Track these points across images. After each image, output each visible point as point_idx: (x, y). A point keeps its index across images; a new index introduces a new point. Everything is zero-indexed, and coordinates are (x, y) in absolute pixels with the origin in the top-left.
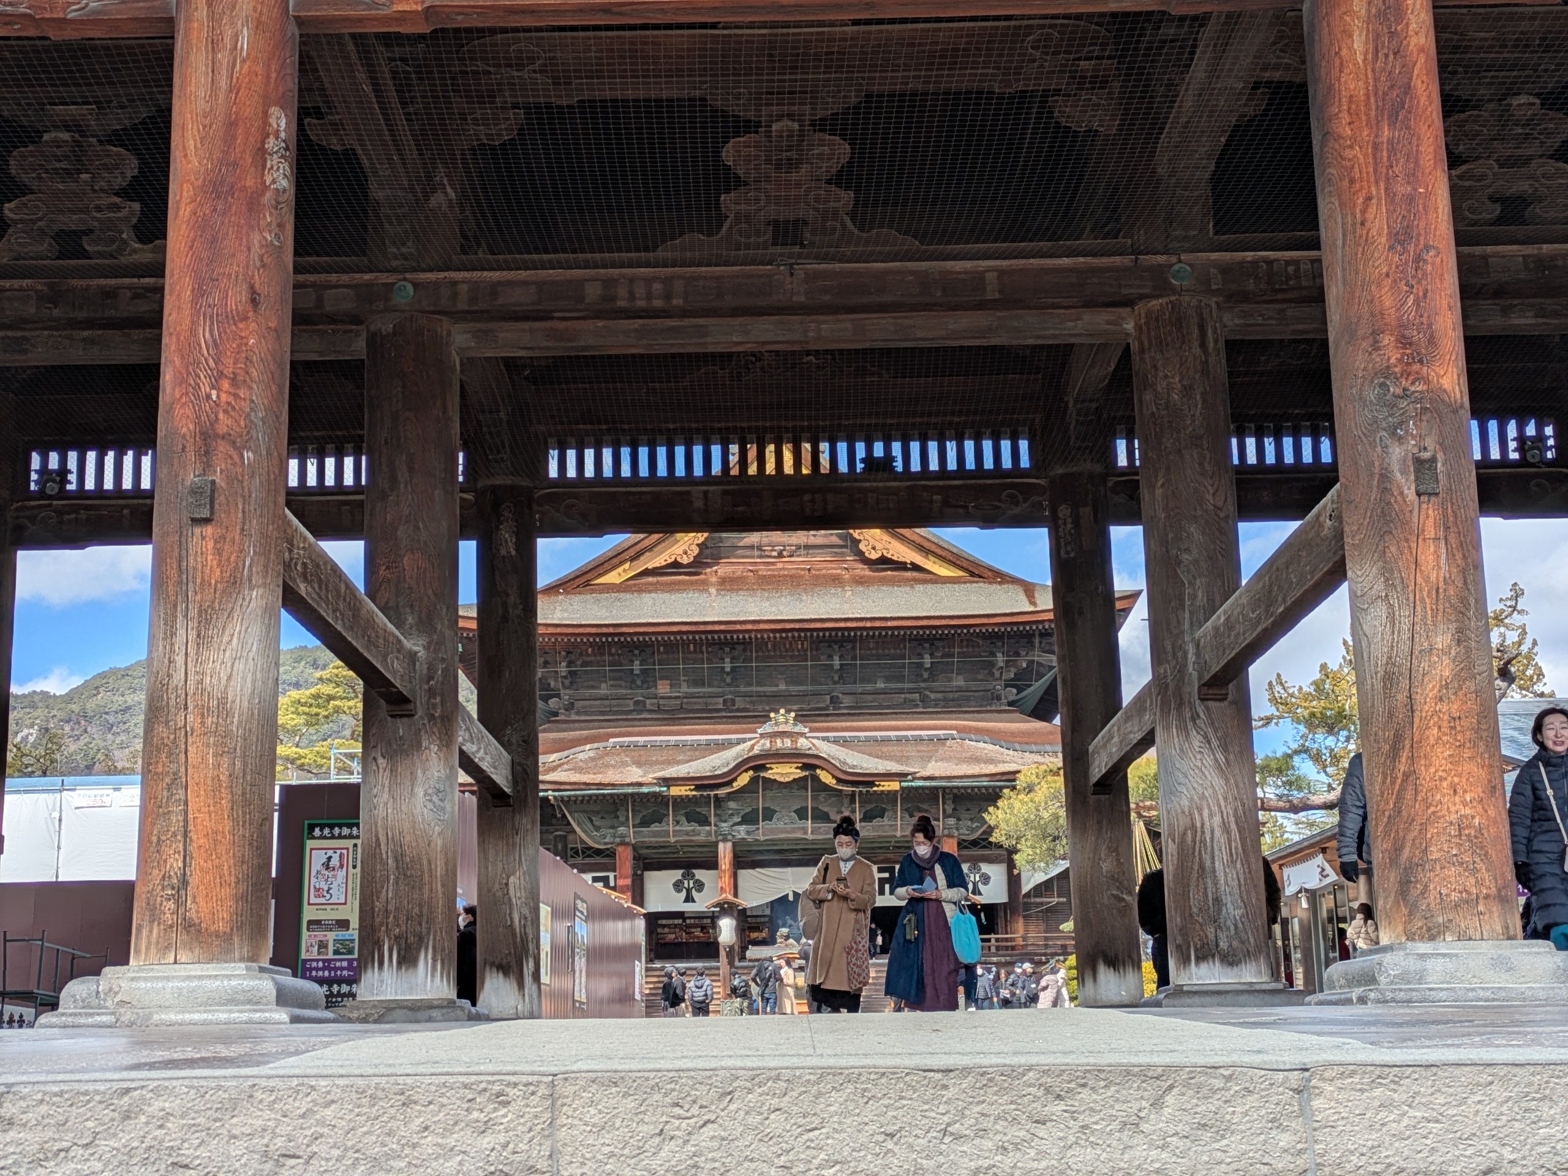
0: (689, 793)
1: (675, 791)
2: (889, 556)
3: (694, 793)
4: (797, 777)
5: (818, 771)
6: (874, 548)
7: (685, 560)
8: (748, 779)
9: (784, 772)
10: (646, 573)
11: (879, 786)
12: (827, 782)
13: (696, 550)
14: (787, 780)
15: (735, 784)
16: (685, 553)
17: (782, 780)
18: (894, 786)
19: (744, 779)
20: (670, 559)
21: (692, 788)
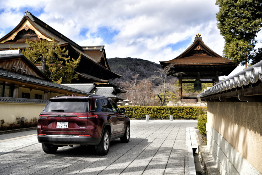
7: (13, 39)
10: (7, 41)
20: (10, 39)
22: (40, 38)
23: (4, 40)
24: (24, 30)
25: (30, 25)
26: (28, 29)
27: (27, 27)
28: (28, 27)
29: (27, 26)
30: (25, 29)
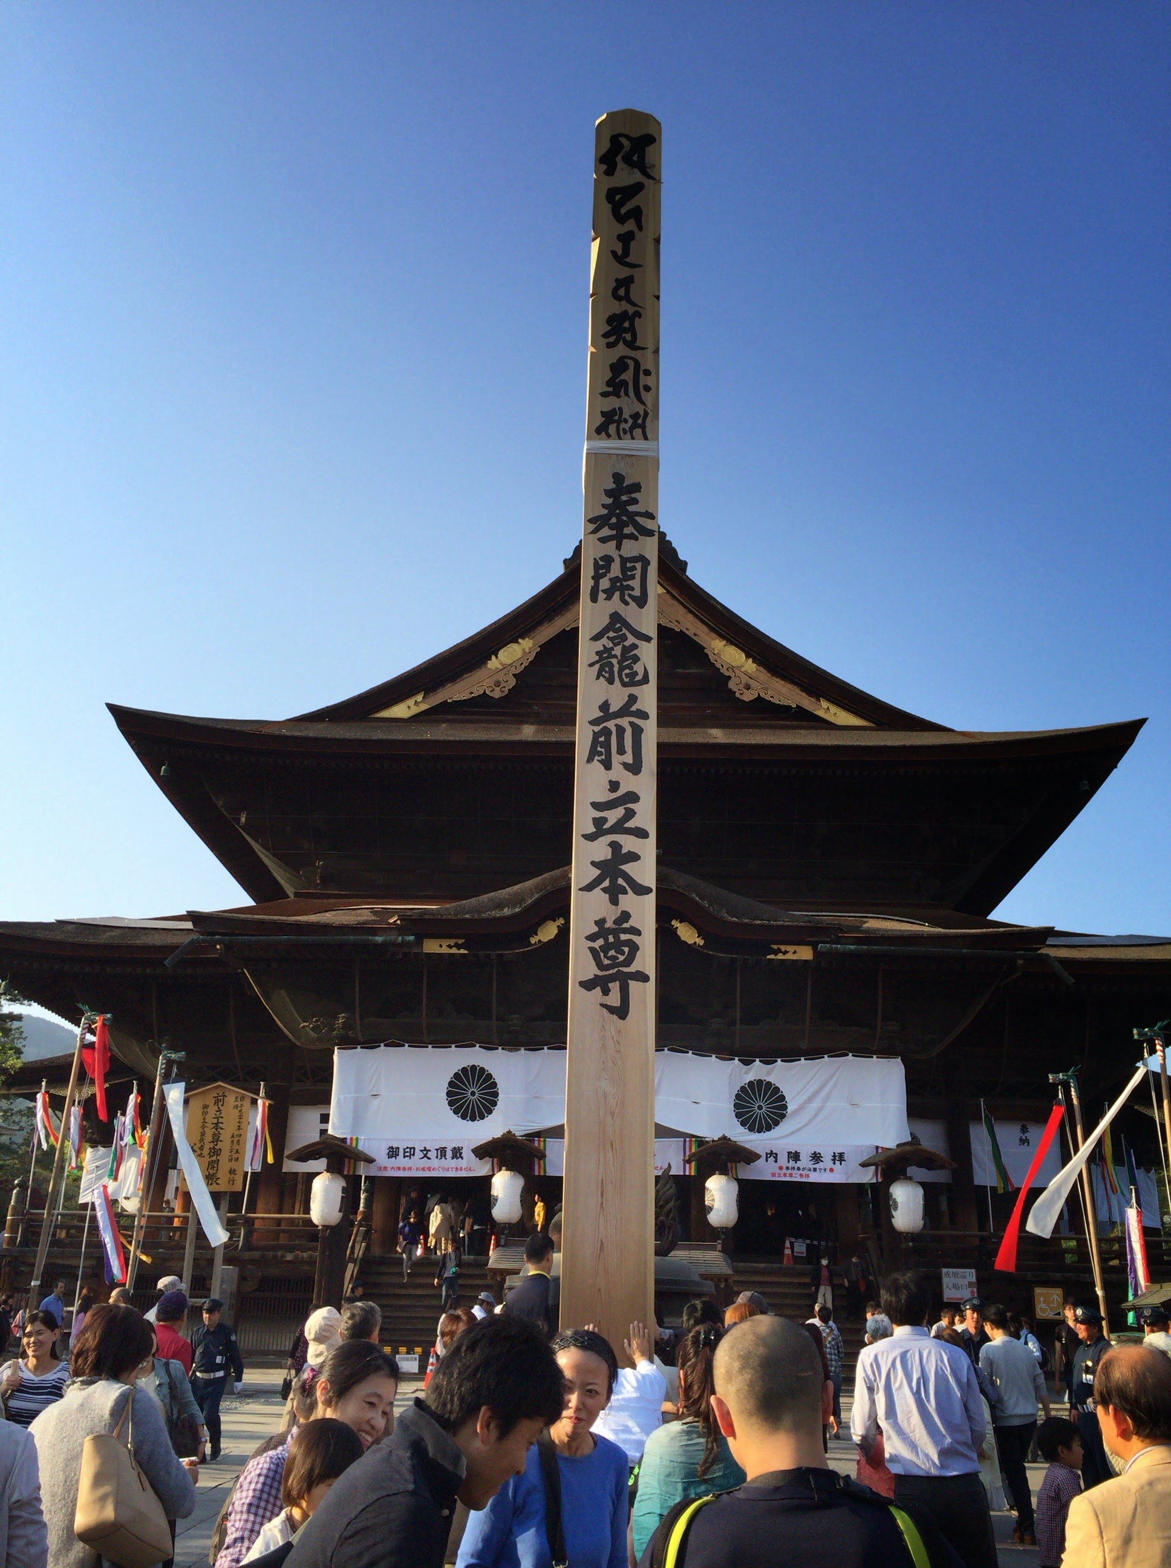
0: (454, 951)
1: (432, 947)
2: (768, 698)
3: (462, 951)
5: (675, 923)
6: (748, 687)
7: (497, 694)
8: (556, 931)
11: (779, 951)
12: (690, 942)
13: (512, 682)
15: (533, 940)
16: (498, 684)
18: (805, 953)
19: (548, 932)
20: (478, 691)
21: (460, 941)
22: (748, 696)
23: (420, 698)
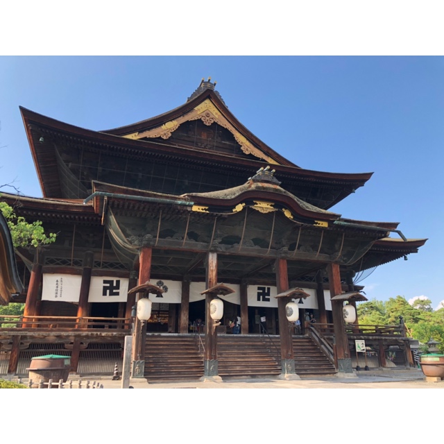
0: (204, 211)
1: (195, 208)
2: (253, 154)
3: (207, 212)
4: (271, 211)
5: (283, 209)
6: (247, 150)
7: (165, 138)
8: (242, 208)
9: (264, 207)
10: (145, 138)
11: (317, 223)
12: (288, 217)
13: (170, 135)
14: (265, 212)
15: (234, 210)
16: (165, 134)
17: (262, 211)
18: (325, 225)
19: (239, 208)
20: (158, 135)
21: (207, 208)
22: (247, 153)
23: (137, 134)
24: (200, 120)
25: (216, 114)
26: (212, 122)
27: (208, 118)
28: (211, 116)
29: (208, 115)
30: (202, 119)
